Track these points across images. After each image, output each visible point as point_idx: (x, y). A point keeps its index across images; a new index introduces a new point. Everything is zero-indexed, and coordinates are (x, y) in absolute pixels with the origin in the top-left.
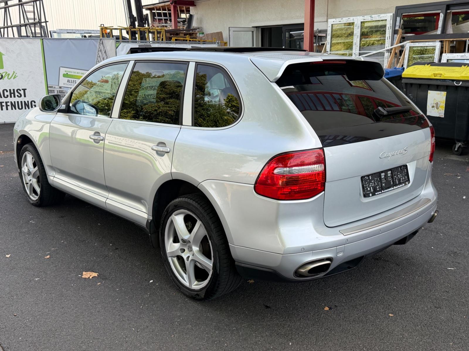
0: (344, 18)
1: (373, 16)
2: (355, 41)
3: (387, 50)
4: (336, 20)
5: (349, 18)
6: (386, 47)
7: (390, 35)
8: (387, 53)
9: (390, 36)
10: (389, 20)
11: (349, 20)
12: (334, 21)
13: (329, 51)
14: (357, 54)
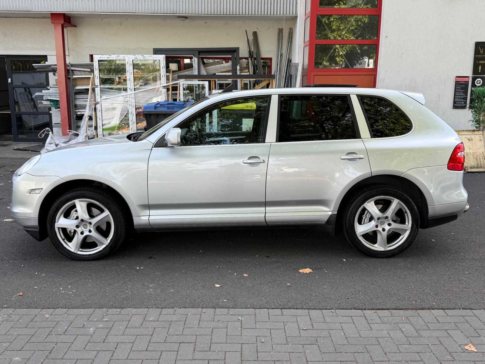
0: (112, 55)
1: (145, 56)
2: (129, 77)
3: (163, 87)
4: (103, 56)
5: (118, 55)
6: (163, 84)
7: (164, 73)
8: (164, 89)
9: (164, 75)
10: (162, 60)
11: (119, 57)
12: (100, 57)
13: (99, 85)
14: (132, 89)
